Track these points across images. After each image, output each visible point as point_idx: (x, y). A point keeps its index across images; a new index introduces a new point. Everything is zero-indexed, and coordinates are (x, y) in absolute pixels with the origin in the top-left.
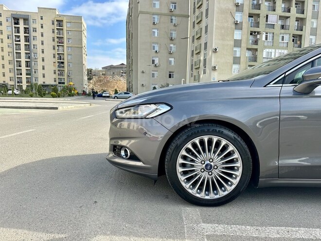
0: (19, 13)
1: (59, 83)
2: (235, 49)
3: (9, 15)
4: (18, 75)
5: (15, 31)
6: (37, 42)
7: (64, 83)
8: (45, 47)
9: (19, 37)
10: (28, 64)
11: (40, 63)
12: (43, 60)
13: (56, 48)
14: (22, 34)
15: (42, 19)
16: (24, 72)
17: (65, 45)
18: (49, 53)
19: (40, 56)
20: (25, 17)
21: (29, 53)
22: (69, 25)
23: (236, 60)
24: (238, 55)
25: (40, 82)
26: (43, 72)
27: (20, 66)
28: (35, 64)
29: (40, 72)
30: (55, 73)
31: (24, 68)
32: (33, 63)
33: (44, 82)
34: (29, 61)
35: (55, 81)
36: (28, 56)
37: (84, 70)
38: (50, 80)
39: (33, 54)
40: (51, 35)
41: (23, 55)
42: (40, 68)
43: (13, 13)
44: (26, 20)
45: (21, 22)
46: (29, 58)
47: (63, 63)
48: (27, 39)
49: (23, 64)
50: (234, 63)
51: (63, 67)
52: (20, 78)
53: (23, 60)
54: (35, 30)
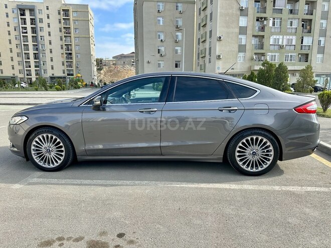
0: (24, 4)
1: (68, 75)
2: (240, 36)
3: (14, 6)
4: (26, 67)
5: (22, 22)
6: (44, 33)
7: (72, 75)
8: (52, 38)
9: (25, 28)
10: (36, 56)
11: (48, 55)
12: (51, 52)
13: (64, 39)
14: (29, 25)
15: (48, 9)
16: (33, 64)
17: (72, 35)
18: (57, 44)
19: (48, 47)
20: (31, 8)
21: (37, 45)
22: (75, 15)
23: (242, 48)
24: (243, 43)
25: (49, 73)
26: (51, 64)
27: (28, 58)
28: (43, 56)
29: (49, 64)
30: (63, 64)
31: (32, 60)
32: (41, 55)
33: (53, 74)
34: (37, 53)
35: (64, 73)
36: (36, 47)
37: (93, 61)
38: (58, 73)
39: (40, 46)
40: (58, 26)
41: (31, 47)
42: (48, 60)
43: (19, 4)
44: (32, 11)
45: (27, 13)
46: (37, 49)
47: (70, 54)
48: (34, 30)
49: (32, 56)
50: (240, 51)
51: (71, 58)
52: (29, 70)
53: (31, 52)
54: (41, 21)
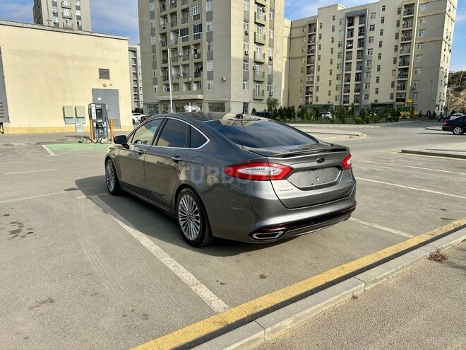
0: (355, 10)
1: (397, 100)
3: (344, 14)
5: (348, 34)
6: (374, 46)
7: (404, 100)
8: (384, 50)
9: (351, 42)
10: (358, 77)
11: (374, 74)
12: (379, 69)
13: (400, 48)
14: (356, 37)
15: (384, 9)
16: (352, 88)
17: (414, 41)
18: (388, 54)
19: (375, 62)
20: (361, 13)
21: (361, 62)
22: (424, 8)
25: (371, 100)
26: (377, 86)
27: (349, 81)
28: (367, 77)
29: (373, 85)
30: (393, 86)
31: (353, 83)
32: (365, 74)
33: (376, 101)
34: (361, 73)
35: (392, 98)
36: (360, 66)
38: (384, 98)
39: (366, 62)
40: (394, 30)
41: (354, 66)
42: (373, 80)
43: (348, 11)
44: (362, 17)
45: (357, 21)
46: (361, 68)
47: (406, 70)
48: (361, 43)
49: (353, 78)
51: (406, 76)
52: (347, 96)
53: (353, 72)
54: (372, 28)
